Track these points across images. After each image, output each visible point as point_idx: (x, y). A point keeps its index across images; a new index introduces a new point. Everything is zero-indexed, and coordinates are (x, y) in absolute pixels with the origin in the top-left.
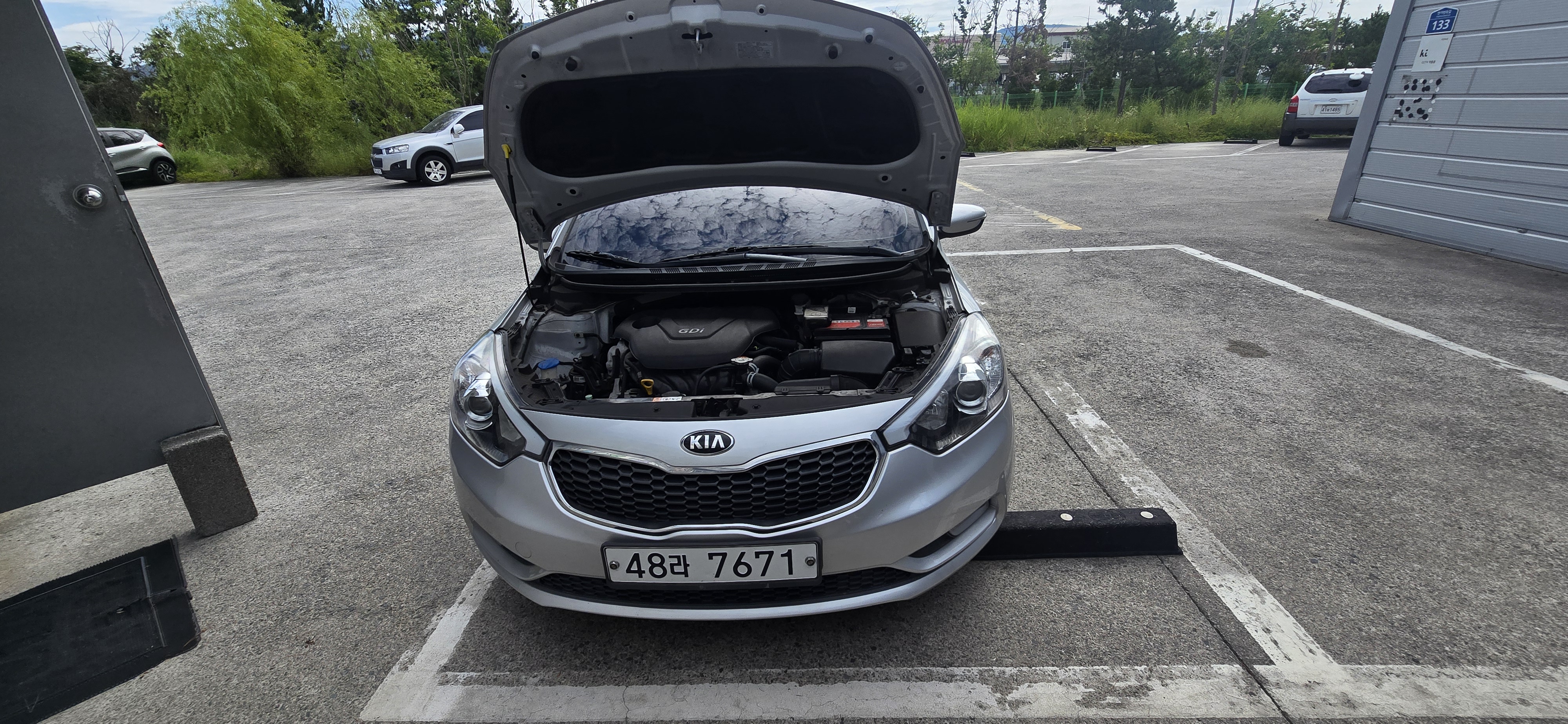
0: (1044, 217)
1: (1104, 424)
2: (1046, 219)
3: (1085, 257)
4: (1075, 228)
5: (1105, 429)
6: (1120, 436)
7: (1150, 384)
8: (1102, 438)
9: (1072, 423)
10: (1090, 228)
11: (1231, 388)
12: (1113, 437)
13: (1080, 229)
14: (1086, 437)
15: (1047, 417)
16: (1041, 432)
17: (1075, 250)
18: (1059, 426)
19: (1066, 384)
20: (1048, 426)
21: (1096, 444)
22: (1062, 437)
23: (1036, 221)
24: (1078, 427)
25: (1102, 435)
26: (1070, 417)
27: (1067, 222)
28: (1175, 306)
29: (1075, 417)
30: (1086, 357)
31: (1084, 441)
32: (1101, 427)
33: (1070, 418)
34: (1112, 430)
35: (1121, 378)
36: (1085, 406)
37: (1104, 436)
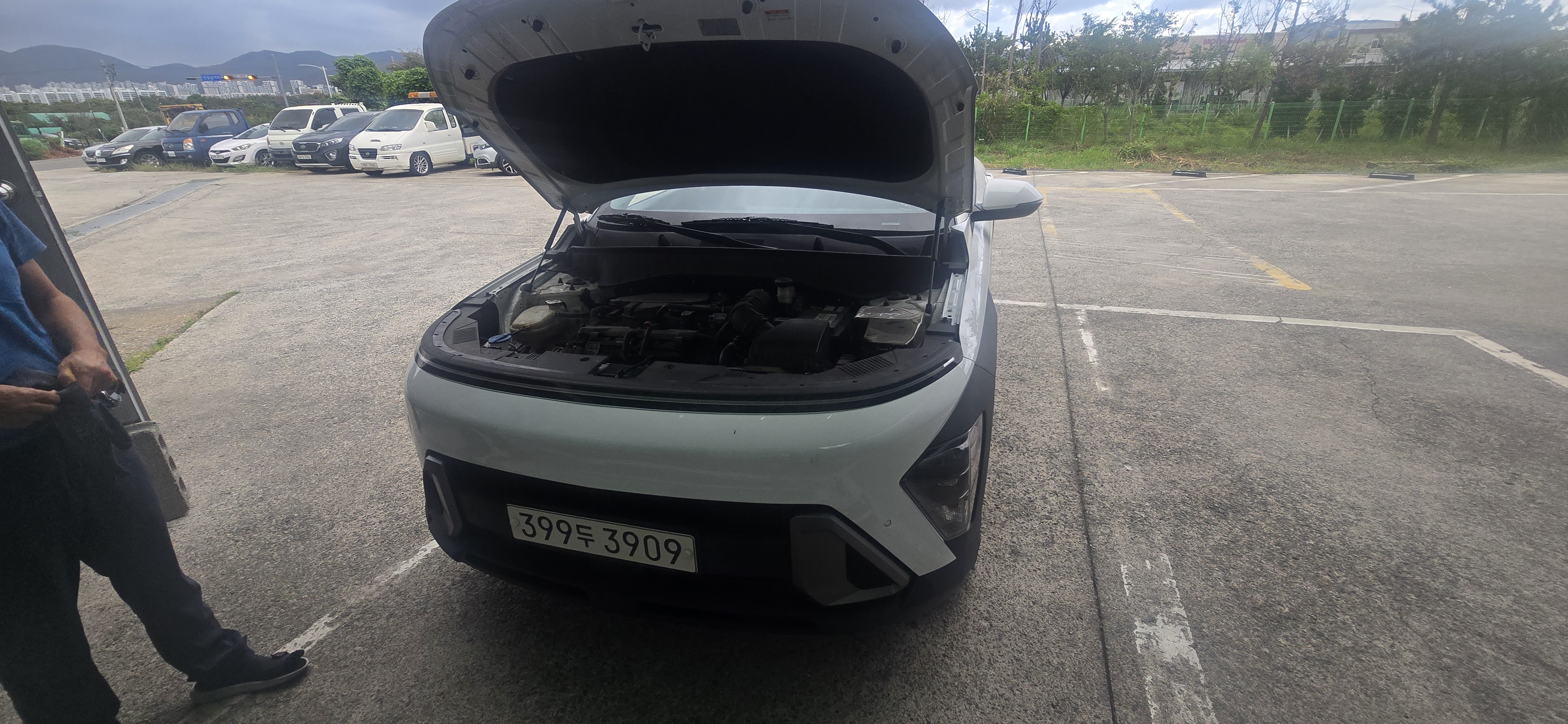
0: (1262, 265)
1: (1194, 658)
2: (1263, 269)
3: (1298, 334)
4: (1303, 287)
5: (1190, 669)
6: (1211, 694)
7: (1315, 589)
8: (1176, 686)
9: (1139, 642)
10: (1326, 288)
11: (1480, 635)
12: (1197, 692)
13: (1309, 288)
14: (1149, 678)
15: (1101, 617)
16: (1074, 646)
17: (1285, 320)
18: (1112, 643)
19: (1165, 558)
20: (1093, 636)
21: (1159, 699)
22: (1107, 667)
23: (1248, 271)
24: (1145, 653)
25: (1180, 681)
26: (1140, 628)
27: (1294, 276)
28: (1420, 440)
29: (1149, 629)
30: (1220, 511)
31: (1141, 687)
32: (1185, 662)
33: (1139, 630)
34: (1202, 676)
35: (1269, 566)
36: (1176, 610)
37: (1182, 687)
